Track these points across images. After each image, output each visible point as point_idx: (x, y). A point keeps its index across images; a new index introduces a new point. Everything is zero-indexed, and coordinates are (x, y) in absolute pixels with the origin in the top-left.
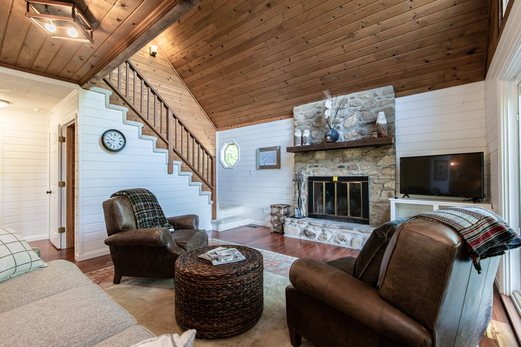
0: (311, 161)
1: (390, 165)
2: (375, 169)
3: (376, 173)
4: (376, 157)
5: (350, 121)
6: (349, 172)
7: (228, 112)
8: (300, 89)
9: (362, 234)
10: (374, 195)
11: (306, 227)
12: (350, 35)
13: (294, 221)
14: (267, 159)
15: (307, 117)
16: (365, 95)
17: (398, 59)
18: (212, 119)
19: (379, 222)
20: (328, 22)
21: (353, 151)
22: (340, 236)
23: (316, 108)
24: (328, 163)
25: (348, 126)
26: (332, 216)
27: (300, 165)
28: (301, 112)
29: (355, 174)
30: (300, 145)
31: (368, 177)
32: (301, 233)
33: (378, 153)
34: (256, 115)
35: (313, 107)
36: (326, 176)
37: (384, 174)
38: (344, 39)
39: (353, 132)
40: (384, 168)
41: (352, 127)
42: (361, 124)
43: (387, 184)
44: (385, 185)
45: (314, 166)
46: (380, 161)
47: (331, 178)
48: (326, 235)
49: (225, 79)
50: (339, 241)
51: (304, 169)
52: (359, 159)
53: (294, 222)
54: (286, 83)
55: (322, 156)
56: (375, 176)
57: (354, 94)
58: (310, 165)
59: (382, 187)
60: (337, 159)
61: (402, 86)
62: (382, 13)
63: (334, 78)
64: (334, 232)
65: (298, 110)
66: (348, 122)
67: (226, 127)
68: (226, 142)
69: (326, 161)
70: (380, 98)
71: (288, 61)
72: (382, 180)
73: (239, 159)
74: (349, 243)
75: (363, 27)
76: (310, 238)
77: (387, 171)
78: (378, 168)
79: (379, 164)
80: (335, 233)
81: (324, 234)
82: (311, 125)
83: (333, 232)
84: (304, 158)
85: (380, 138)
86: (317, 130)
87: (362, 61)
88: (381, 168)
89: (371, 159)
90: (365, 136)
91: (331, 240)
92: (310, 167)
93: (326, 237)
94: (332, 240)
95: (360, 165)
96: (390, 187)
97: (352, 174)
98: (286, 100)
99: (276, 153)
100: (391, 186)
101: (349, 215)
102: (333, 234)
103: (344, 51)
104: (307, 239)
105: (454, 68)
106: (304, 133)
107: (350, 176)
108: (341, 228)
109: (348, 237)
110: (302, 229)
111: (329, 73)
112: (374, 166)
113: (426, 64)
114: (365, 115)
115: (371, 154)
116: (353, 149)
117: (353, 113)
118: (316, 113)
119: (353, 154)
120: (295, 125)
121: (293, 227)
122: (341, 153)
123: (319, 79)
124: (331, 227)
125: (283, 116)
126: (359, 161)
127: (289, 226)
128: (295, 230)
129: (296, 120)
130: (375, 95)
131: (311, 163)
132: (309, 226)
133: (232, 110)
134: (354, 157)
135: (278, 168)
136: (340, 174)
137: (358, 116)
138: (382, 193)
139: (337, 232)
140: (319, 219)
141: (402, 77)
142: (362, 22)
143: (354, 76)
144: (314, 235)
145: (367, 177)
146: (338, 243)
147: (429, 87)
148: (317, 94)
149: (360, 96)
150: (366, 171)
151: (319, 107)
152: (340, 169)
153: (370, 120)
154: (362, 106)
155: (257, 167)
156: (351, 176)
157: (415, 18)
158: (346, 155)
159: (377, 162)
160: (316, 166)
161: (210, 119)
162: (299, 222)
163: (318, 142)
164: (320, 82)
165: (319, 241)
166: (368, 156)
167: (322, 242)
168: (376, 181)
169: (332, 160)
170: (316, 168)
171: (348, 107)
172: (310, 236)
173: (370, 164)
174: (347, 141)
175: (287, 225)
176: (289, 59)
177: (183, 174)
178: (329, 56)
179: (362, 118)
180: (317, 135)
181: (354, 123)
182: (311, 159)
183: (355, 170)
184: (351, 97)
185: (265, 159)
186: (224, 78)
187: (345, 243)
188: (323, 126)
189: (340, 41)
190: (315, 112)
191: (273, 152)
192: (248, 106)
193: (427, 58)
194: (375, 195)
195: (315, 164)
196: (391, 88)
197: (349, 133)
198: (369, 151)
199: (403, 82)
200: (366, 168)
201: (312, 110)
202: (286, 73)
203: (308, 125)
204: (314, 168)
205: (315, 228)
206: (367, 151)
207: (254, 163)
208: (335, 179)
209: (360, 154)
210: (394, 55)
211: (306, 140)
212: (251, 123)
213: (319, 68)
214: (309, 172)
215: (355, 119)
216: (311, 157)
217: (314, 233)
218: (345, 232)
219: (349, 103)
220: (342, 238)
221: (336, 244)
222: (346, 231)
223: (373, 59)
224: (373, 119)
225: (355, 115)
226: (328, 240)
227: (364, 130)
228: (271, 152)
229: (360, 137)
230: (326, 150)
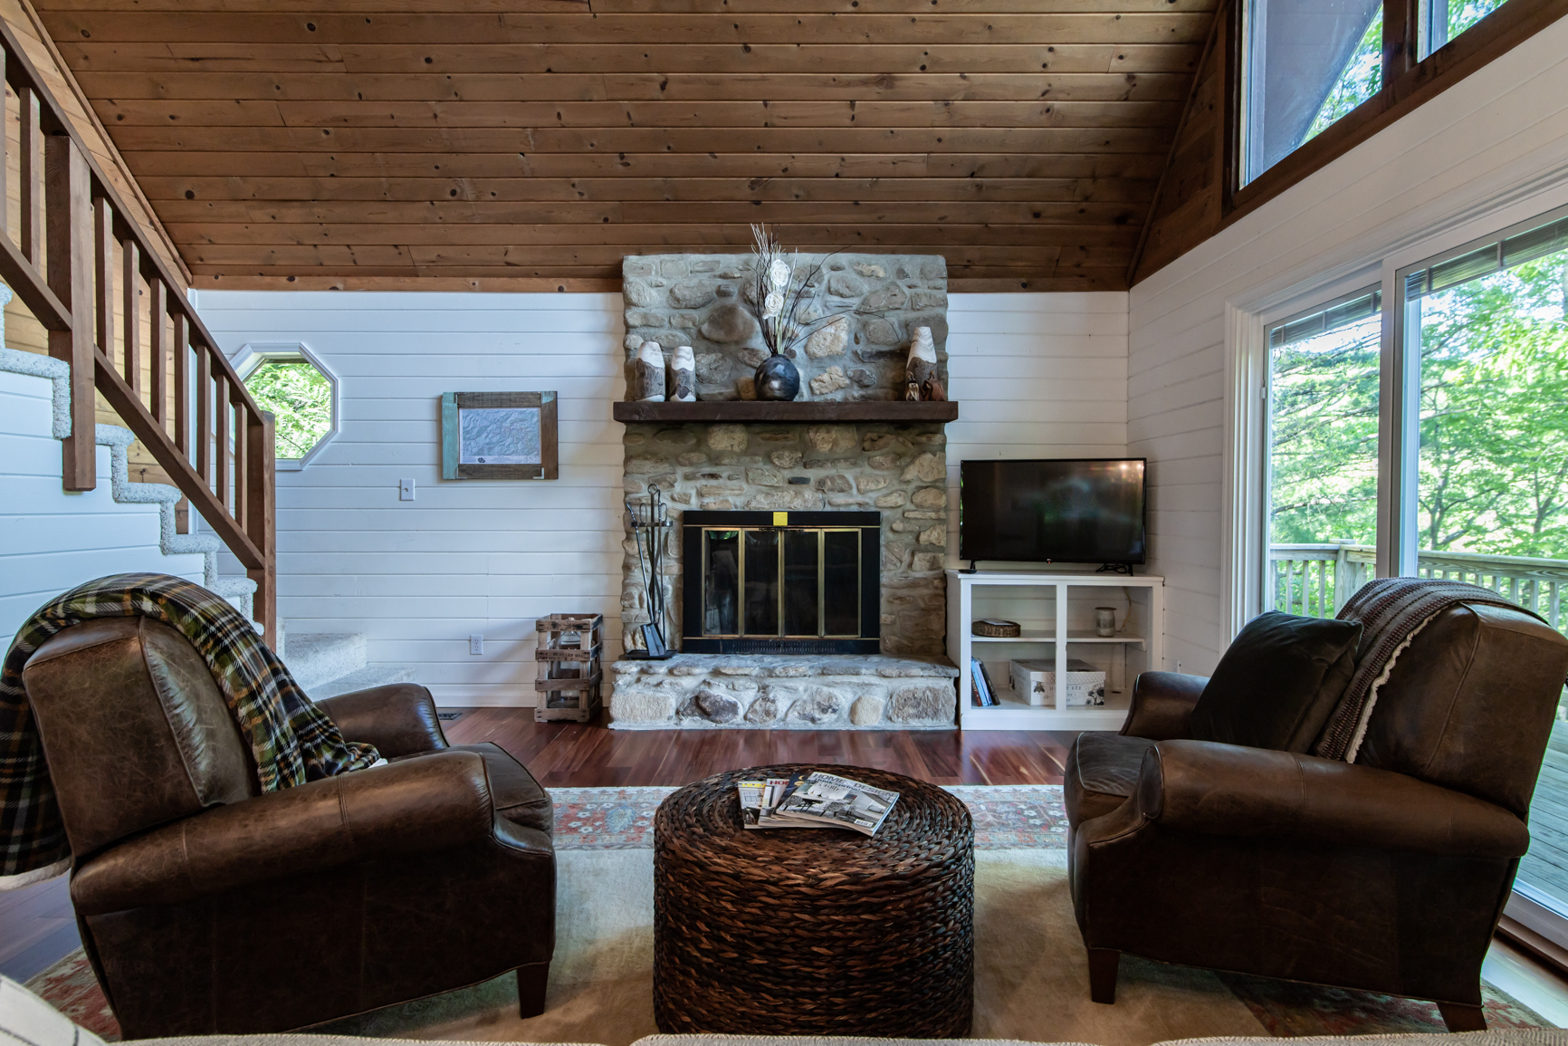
0: (694, 456)
1: (936, 481)
2: (896, 491)
3: (900, 501)
4: (899, 456)
5: (829, 340)
6: (823, 499)
7: (292, 213)
8: (670, 198)
9: (884, 682)
10: (892, 568)
11: (699, 686)
12: (883, 79)
13: (657, 669)
14: (495, 440)
15: (678, 300)
16: (873, 267)
17: (979, 187)
18: (171, 226)
19: (906, 642)
20: (834, 13)
21: (835, 433)
22: (818, 698)
23: (715, 276)
24: (755, 466)
25: (820, 353)
26: (766, 641)
27: (649, 468)
28: (653, 278)
29: (839, 506)
30: (660, 398)
31: (879, 513)
32: (682, 709)
33: (903, 444)
34: (440, 253)
35: (702, 269)
36: (747, 509)
37: (919, 507)
38: (865, 83)
39: (836, 374)
40: (920, 488)
41: (833, 357)
42: (860, 352)
43: (928, 532)
44: (923, 538)
45: (704, 476)
46: (911, 467)
47: (766, 517)
48: (773, 702)
49: (330, 61)
50: (817, 715)
51: (667, 484)
52: (852, 460)
53: (654, 673)
54: (625, 161)
55: (735, 442)
56: (895, 510)
57: (843, 258)
58: (687, 470)
59: (914, 541)
60: (787, 454)
61: (965, 263)
62: (981, 51)
63: (796, 192)
64: (801, 689)
65: (644, 271)
66: (822, 341)
67: (258, 278)
68: (256, 348)
69: (748, 459)
70: (915, 287)
71: (658, 87)
72: (913, 522)
73: (340, 430)
74: (845, 715)
75: (923, 68)
76: (718, 719)
77: (929, 497)
78: (904, 487)
79: (908, 477)
80: (802, 692)
81: (766, 699)
82: (694, 331)
83: (796, 690)
84: (666, 445)
85: (928, 404)
86: (714, 352)
87: (892, 166)
88: (912, 486)
89: (886, 461)
90: (870, 392)
91: (790, 715)
92: (687, 478)
93: (772, 709)
94: (793, 716)
95: (856, 478)
96: (934, 542)
97: (830, 504)
98: (601, 221)
99: (535, 419)
100: (938, 539)
101: (822, 632)
102: (795, 697)
103: (853, 118)
104: (709, 725)
105: (1082, 248)
106: (678, 357)
107: (825, 510)
108: (823, 674)
109: (844, 698)
110: (686, 694)
111: (785, 170)
112: (895, 482)
113: (1035, 221)
114: (871, 328)
115: (887, 445)
116: (836, 428)
117: (837, 317)
118: (715, 295)
119: (835, 443)
120: (631, 321)
121: (651, 693)
122: (797, 435)
123: (748, 183)
124: (792, 673)
125: (571, 280)
126: (854, 464)
127: (633, 690)
128: (657, 700)
129: (635, 305)
130: (901, 273)
131: (691, 464)
132: (712, 682)
133: (320, 210)
134: (839, 451)
135: (548, 477)
136: (795, 504)
137: (849, 325)
138: (916, 559)
139: (810, 685)
140: (724, 652)
141: (972, 241)
142: (926, 54)
143: (856, 203)
144: (733, 708)
145: (877, 514)
146: (813, 720)
147: (1024, 280)
148: (728, 229)
149: (860, 268)
150: (871, 494)
151: (725, 274)
152: (793, 487)
153: (885, 344)
154: (863, 297)
155: (445, 471)
156: (828, 509)
157: (1046, 96)
158: (813, 445)
159: (902, 470)
160: (713, 476)
161: (162, 222)
162: (675, 672)
163: (721, 394)
164: (746, 192)
165: (749, 726)
166: (879, 452)
167: (758, 726)
168: (898, 526)
169: (768, 458)
170: (713, 482)
171: (821, 294)
172: (717, 713)
173: (883, 476)
174: (817, 399)
175: (624, 687)
176: (663, 79)
177: (139, 495)
178: (801, 117)
179: (862, 335)
180: (716, 369)
181: (839, 348)
182: (693, 451)
183: (842, 491)
184: (833, 263)
185: (482, 440)
186: (323, 58)
187: (834, 716)
188: (737, 343)
189: (849, 84)
190: (709, 290)
191: (521, 413)
192: (420, 211)
193: (1038, 205)
194: (895, 565)
195: (708, 470)
196: (940, 261)
197: (825, 377)
198: (880, 437)
199: (972, 252)
200: (873, 486)
201: (700, 282)
202: (632, 126)
203: (684, 329)
204: (704, 482)
205: (736, 682)
206: (874, 436)
207: (427, 452)
208: (780, 519)
209: (853, 443)
210: (972, 175)
211: (687, 382)
212: (407, 280)
213: (759, 147)
214: (685, 494)
215: (844, 336)
216: (693, 441)
217: (729, 702)
218: (837, 683)
219: (825, 282)
220: (826, 704)
221: (805, 724)
222: (838, 679)
223: (921, 168)
224: (896, 343)
225: (843, 324)
226: (778, 716)
227: (868, 373)
228: (515, 413)
229: (857, 393)
230: (747, 423)
